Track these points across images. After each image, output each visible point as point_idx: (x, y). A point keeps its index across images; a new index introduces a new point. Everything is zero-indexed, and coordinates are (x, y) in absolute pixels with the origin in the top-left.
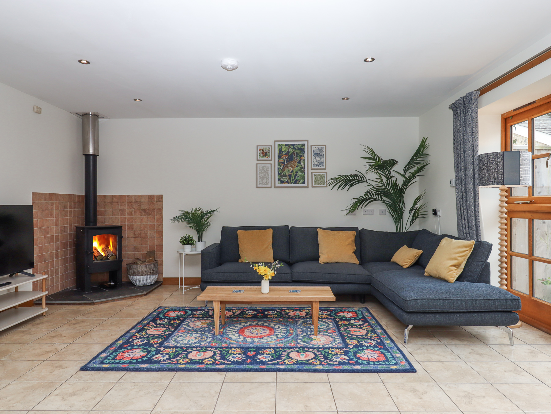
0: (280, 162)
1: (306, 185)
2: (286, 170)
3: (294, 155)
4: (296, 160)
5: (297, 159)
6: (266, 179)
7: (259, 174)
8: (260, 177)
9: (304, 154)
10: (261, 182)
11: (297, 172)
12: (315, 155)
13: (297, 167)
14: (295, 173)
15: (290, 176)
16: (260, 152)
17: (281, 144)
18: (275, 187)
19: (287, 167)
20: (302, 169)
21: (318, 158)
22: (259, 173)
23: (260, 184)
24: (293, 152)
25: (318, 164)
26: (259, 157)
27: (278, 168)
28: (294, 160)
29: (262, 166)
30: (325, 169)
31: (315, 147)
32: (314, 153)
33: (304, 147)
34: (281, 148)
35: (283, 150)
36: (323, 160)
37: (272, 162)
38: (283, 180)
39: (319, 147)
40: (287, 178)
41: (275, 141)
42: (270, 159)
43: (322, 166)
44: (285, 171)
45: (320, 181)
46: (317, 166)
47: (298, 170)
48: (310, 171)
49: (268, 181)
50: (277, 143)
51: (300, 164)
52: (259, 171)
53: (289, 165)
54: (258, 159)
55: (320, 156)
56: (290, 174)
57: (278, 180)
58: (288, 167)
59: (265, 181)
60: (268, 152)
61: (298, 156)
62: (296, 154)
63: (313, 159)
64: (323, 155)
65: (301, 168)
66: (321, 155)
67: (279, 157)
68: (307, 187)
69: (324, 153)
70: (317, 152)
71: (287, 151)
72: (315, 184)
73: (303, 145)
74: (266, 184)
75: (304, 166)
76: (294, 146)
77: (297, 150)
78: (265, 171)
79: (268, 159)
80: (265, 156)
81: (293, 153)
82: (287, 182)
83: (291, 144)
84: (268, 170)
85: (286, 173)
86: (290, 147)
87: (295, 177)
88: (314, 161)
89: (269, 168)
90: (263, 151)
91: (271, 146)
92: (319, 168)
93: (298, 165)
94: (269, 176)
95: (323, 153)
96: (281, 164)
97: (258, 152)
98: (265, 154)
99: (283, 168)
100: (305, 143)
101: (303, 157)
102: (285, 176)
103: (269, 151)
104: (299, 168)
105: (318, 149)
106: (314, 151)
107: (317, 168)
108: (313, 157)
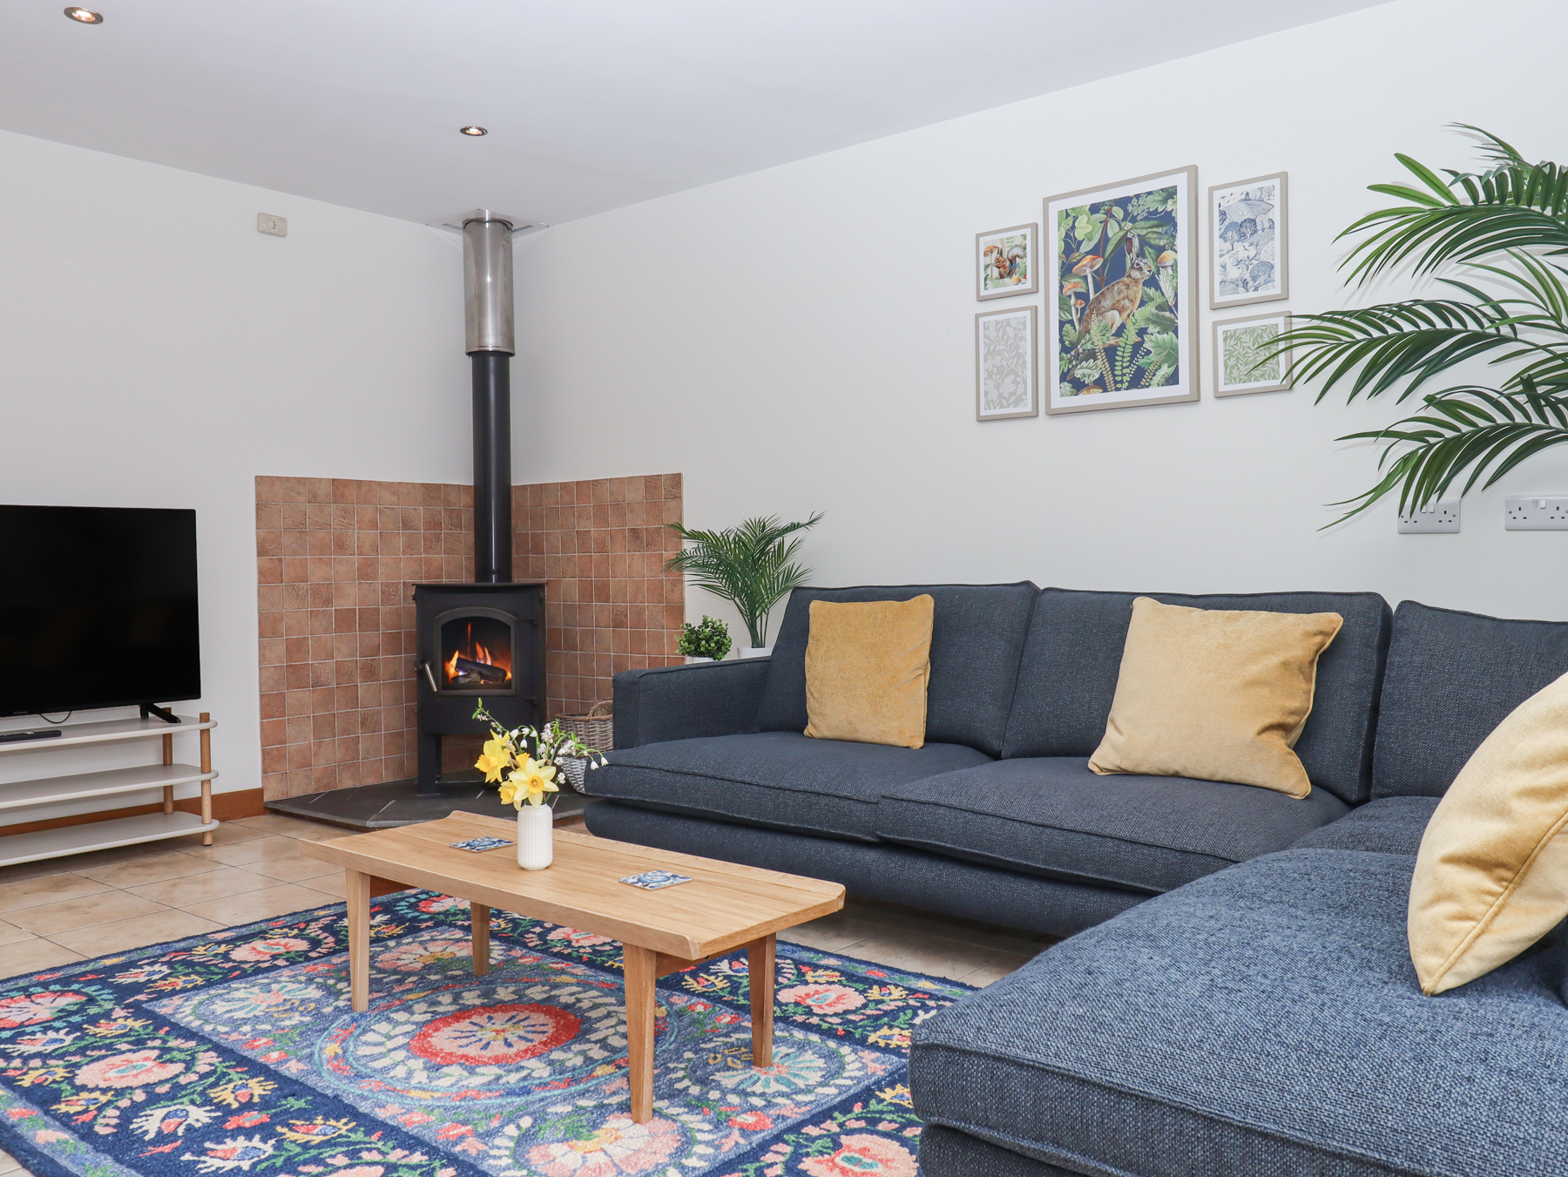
0: (1068, 293)
1: (1183, 388)
2: (1094, 326)
3: (1130, 251)
4: (1135, 274)
5: (1141, 269)
6: (1012, 377)
7: (986, 360)
8: (990, 374)
9: (1174, 237)
10: (994, 395)
11: (1142, 332)
12: (1230, 234)
13: (1142, 303)
14: (1134, 338)
15: (1111, 352)
16: (988, 260)
17: (1073, 209)
18: (1050, 412)
19: (1098, 310)
20: (1167, 314)
21: (1246, 245)
22: (985, 356)
23: (989, 405)
24: (1126, 234)
25: (1247, 276)
26: (986, 285)
27: (1062, 324)
28: (1129, 276)
29: (997, 322)
30: (1284, 298)
31: (1226, 192)
32: (1226, 223)
33: (1175, 203)
34: (1073, 227)
35: (1079, 234)
36: (1272, 252)
37: (1037, 299)
38: (1084, 376)
39: (1251, 188)
40: (1099, 362)
41: (1048, 202)
42: (1028, 284)
43: (1266, 282)
44: (1088, 332)
45: (1255, 360)
46: (1241, 289)
47: (1148, 320)
48: (1207, 318)
49: (1021, 386)
50: (1056, 208)
51: (1158, 288)
52: (986, 345)
53: (1107, 303)
54: (983, 293)
55: (1256, 231)
56: (1113, 341)
57: (1063, 378)
58: (1100, 314)
59: (1007, 387)
60: (1021, 253)
61: (1148, 250)
62: (1136, 242)
63: (1221, 256)
64: (1272, 227)
65: (1160, 308)
66: (1259, 227)
67: (1066, 270)
68: (1194, 399)
69: (1276, 214)
70: (1240, 214)
71: (1097, 237)
72: (1229, 381)
73: (1170, 193)
74: (1013, 399)
75: (1176, 295)
76: (1130, 208)
77: (1142, 224)
78: (1010, 343)
79: (1020, 287)
80: (1010, 274)
81: (1126, 240)
82: (1101, 384)
83: (1115, 200)
84: (1022, 339)
85: (1095, 339)
86: (1112, 216)
87: (1134, 355)
88: (1224, 267)
89: (1025, 329)
90: (1001, 253)
91: (1034, 226)
92: (1252, 295)
93: (1148, 295)
94: (1025, 363)
95: (1270, 215)
96: (1073, 300)
97: (983, 261)
98: (1006, 265)
99: (1080, 320)
100: (1181, 182)
101: (1169, 253)
102: (1091, 355)
103: (1025, 248)
104: (1150, 309)
105: (1247, 199)
106: (1223, 214)
107: (1243, 295)
108: (1218, 244)
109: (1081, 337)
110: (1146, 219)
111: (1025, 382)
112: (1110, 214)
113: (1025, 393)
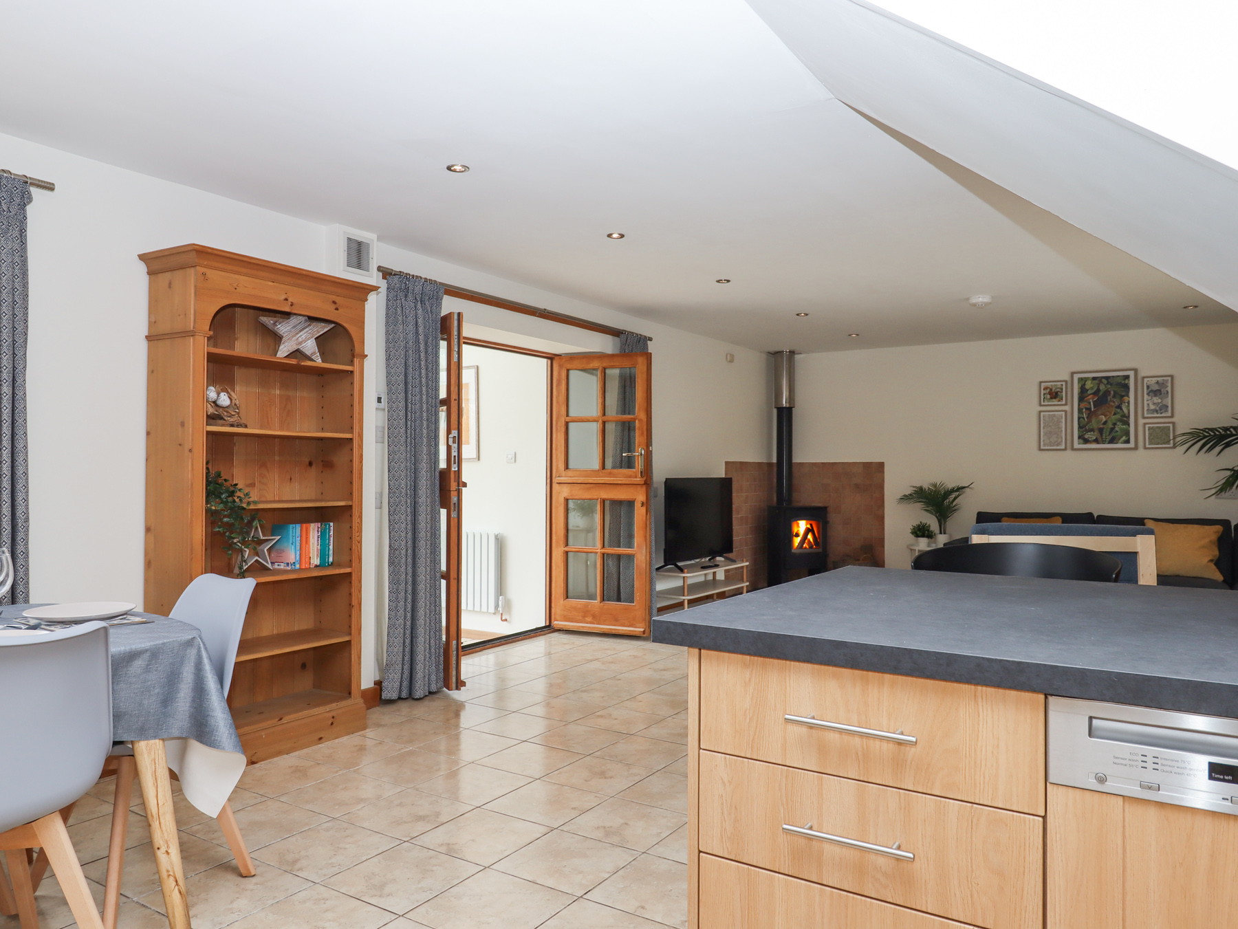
0: (1082, 408)
1: (1132, 445)
2: (1094, 420)
3: (1110, 396)
4: (1112, 404)
5: (1114, 402)
6: (1056, 436)
7: (1044, 428)
8: (1045, 433)
9: (1129, 393)
10: (1047, 441)
11: (1115, 424)
12: (1151, 393)
13: (1115, 414)
14: (1111, 426)
15: (1101, 431)
16: (1045, 392)
17: (1085, 378)
18: (1073, 449)
20: (1125, 419)
21: (1157, 398)
23: (1044, 445)
24: (1108, 389)
25: (1158, 408)
26: (1044, 401)
27: (1079, 418)
28: (1109, 404)
29: (1049, 415)
30: (1171, 417)
31: (1150, 379)
32: (1150, 389)
33: (1129, 380)
34: (1085, 384)
35: (1087, 386)
36: (1167, 402)
37: (1068, 408)
38: (1089, 437)
39: (1159, 379)
40: (1096, 433)
41: (1073, 374)
42: (1064, 402)
44: (1091, 422)
45: (1161, 437)
46: (1155, 413)
47: (1117, 420)
48: (1141, 421)
49: (1060, 440)
50: (1077, 376)
51: (1121, 409)
52: (1044, 423)
53: (1099, 412)
54: (1042, 403)
56: (1102, 426)
57: (1079, 437)
58: (1096, 416)
59: (1054, 438)
60: (1060, 391)
61: (1117, 396)
62: (1112, 393)
63: (1147, 401)
65: (1122, 416)
66: (1162, 393)
67: (1081, 399)
68: (1136, 448)
69: (1169, 389)
70: (1156, 387)
71: (1095, 388)
72: (1150, 444)
73: (1127, 377)
74: (1056, 443)
75: (1129, 413)
76: (1110, 380)
77: (1115, 386)
78: (1054, 423)
79: (1059, 403)
80: (1055, 398)
81: (1107, 393)
82: (1096, 441)
83: (1103, 377)
84: (1060, 422)
85: (1094, 425)
87: (1111, 432)
88: (1148, 404)
90: (1051, 390)
91: (1066, 382)
92: (1159, 415)
93: (1117, 411)
94: (1062, 431)
95: (1167, 389)
96: (1084, 410)
97: (1042, 392)
98: (1054, 394)
99: (1087, 418)
100: (1132, 374)
101: (1126, 398)
102: (1092, 430)
103: (1062, 389)
104: (1118, 416)
105: (1157, 382)
106: (1148, 387)
107: (1156, 415)
108: (1146, 396)
109: (1088, 423)
110: (1117, 385)
111: (1062, 438)
112: (1101, 382)
113: (1062, 441)
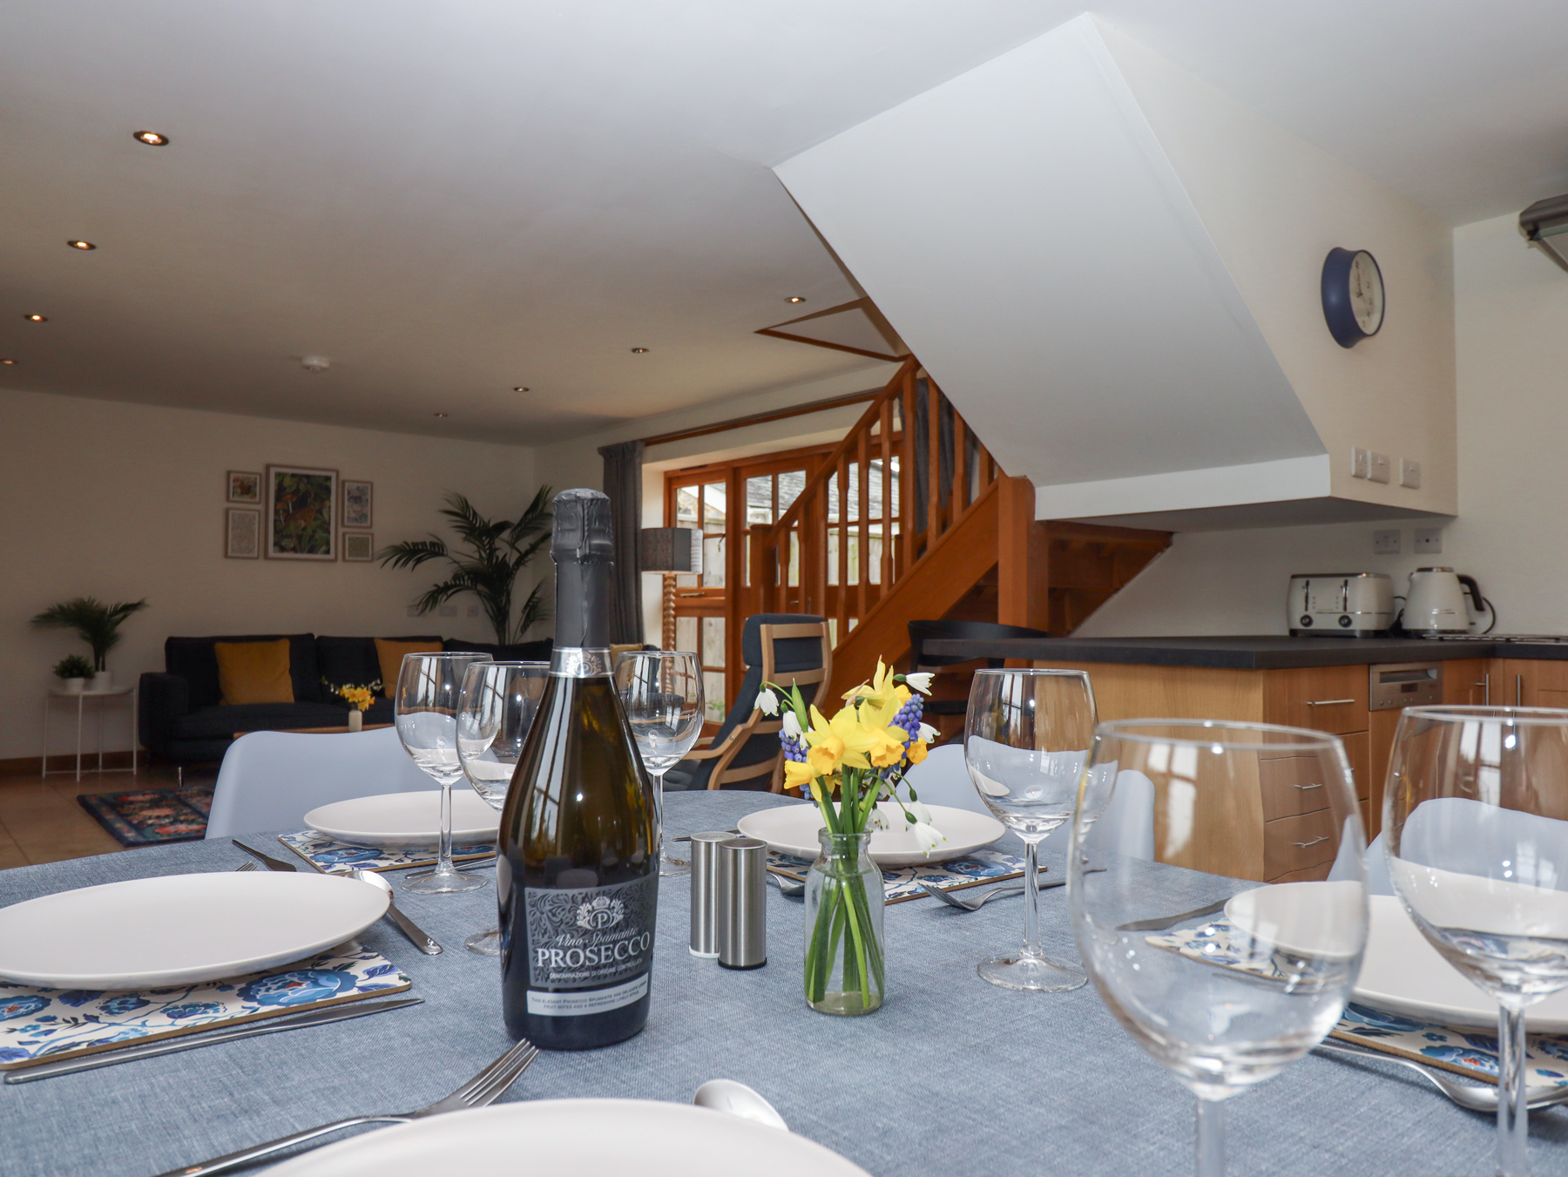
0: (280, 509)
1: (332, 556)
2: (292, 525)
3: (309, 498)
5: (314, 506)
6: (246, 539)
7: (232, 530)
8: (235, 537)
9: (330, 496)
10: (237, 546)
11: (314, 531)
12: (351, 500)
13: (315, 520)
14: (310, 533)
15: (300, 537)
16: (235, 484)
17: (283, 473)
18: (266, 559)
20: (326, 526)
21: (357, 505)
22: (232, 528)
23: (232, 551)
24: (308, 490)
25: (357, 517)
26: (233, 495)
27: (275, 521)
28: (309, 508)
29: (239, 514)
30: (370, 528)
31: (350, 483)
32: (350, 495)
33: (330, 482)
34: (283, 480)
35: (286, 484)
36: (367, 510)
37: (261, 507)
38: (286, 544)
39: (359, 485)
40: (294, 539)
41: (268, 467)
42: (258, 500)
43: (365, 522)
44: (289, 527)
45: (360, 549)
46: (354, 521)
47: (317, 527)
48: (341, 530)
50: (273, 470)
51: (322, 514)
52: (232, 525)
53: (298, 516)
54: (231, 499)
55: (361, 502)
56: (300, 533)
57: (275, 544)
58: (295, 520)
59: (244, 543)
60: (253, 485)
61: (318, 498)
62: (313, 495)
63: (347, 507)
64: (368, 501)
65: (322, 523)
66: (363, 500)
67: (278, 498)
68: (335, 560)
69: (369, 497)
70: (356, 493)
71: (294, 488)
72: (350, 555)
73: (328, 479)
74: (247, 549)
75: (330, 519)
76: (310, 479)
77: (316, 487)
78: (245, 526)
79: (252, 500)
80: (247, 493)
81: (307, 494)
82: (294, 550)
83: (303, 475)
84: (253, 525)
85: (292, 531)
87: (311, 540)
88: (348, 512)
90: (242, 483)
91: (260, 475)
92: (359, 525)
93: (318, 517)
94: (253, 534)
95: (366, 497)
96: (281, 512)
97: (231, 485)
98: (245, 488)
99: (285, 521)
100: (333, 475)
101: (327, 502)
102: (289, 536)
103: (256, 483)
104: (318, 522)
105: (358, 488)
106: (349, 493)
107: (355, 524)
108: (346, 503)
109: (285, 528)
110: (317, 485)
111: (253, 544)
112: (301, 480)
113: (253, 548)
